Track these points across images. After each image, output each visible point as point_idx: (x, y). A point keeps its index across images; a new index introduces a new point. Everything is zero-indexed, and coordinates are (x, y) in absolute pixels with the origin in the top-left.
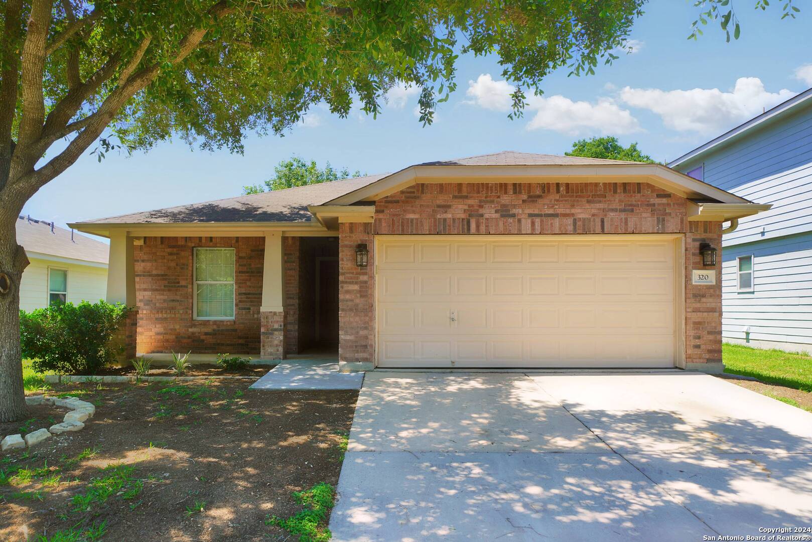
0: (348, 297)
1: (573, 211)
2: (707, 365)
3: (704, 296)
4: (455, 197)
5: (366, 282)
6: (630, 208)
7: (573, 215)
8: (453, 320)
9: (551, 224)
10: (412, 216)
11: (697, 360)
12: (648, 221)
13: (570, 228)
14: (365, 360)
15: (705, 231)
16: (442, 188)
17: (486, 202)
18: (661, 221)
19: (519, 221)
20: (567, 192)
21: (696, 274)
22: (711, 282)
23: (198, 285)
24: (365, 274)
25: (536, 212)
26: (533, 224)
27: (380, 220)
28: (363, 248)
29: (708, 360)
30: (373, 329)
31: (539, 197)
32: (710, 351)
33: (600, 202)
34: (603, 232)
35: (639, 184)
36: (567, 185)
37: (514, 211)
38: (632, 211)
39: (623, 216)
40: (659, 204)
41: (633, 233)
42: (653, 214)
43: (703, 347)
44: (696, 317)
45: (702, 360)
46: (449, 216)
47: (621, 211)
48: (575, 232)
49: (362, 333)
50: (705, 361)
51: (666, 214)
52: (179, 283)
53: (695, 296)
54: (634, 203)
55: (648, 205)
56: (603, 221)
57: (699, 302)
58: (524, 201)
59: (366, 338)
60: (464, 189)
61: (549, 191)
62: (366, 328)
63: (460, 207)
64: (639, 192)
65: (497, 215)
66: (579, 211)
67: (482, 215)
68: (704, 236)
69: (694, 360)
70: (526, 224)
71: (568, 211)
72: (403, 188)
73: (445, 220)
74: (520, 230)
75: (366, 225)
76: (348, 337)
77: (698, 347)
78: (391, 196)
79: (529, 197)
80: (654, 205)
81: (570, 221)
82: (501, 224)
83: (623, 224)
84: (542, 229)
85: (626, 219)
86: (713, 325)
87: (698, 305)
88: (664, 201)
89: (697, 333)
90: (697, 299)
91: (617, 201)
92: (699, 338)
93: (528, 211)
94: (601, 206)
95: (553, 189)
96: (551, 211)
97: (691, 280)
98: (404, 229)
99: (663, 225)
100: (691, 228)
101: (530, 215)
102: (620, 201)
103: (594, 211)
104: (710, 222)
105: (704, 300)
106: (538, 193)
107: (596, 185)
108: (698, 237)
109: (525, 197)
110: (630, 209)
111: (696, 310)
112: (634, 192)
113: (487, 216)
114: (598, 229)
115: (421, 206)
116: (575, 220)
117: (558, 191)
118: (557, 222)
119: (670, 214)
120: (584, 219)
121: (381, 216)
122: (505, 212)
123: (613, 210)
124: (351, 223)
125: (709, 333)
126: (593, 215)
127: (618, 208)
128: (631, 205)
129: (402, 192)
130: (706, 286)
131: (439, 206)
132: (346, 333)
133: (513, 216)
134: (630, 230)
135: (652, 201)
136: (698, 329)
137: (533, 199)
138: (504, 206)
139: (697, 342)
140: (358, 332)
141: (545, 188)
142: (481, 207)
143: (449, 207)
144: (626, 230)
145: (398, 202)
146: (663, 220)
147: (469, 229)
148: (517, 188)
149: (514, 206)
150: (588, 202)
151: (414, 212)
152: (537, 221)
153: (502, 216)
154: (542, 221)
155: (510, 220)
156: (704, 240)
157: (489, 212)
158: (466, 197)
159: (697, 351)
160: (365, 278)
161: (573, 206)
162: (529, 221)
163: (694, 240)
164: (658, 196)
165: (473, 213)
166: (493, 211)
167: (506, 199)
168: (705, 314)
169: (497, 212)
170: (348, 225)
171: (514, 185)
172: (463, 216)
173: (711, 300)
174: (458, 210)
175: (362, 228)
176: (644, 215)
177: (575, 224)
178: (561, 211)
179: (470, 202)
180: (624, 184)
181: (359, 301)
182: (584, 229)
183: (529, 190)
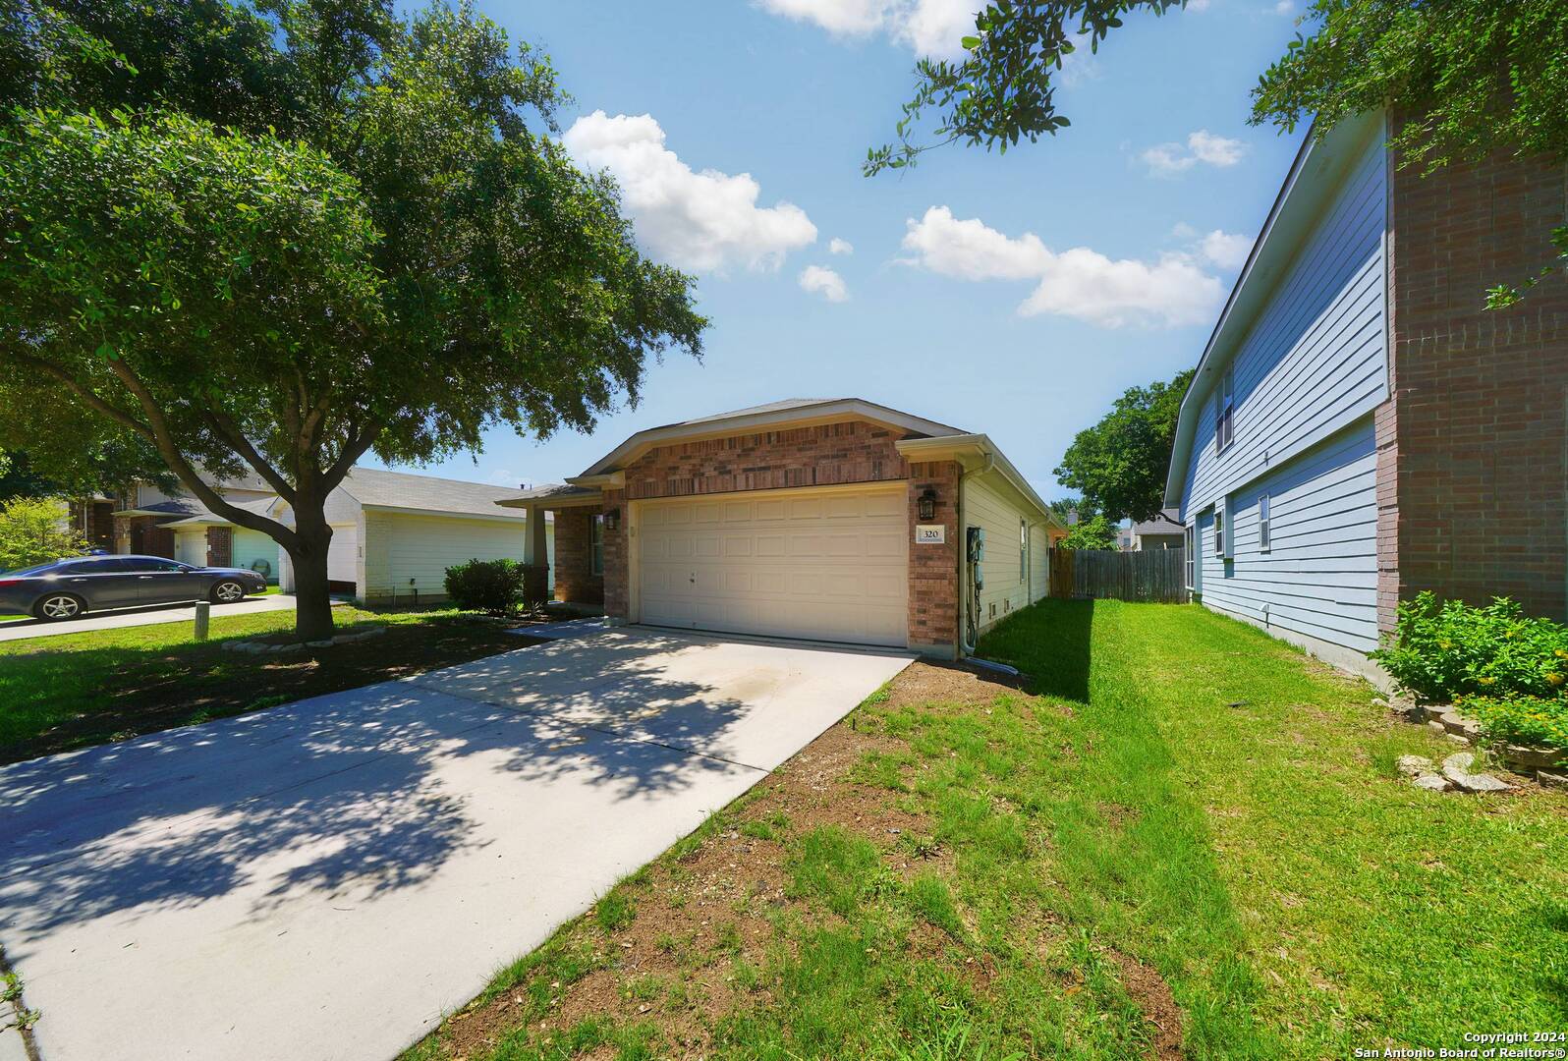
0: (608, 558)
1: (784, 462)
2: (934, 647)
3: (931, 559)
4: (681, 458)
5: (620, 544)
6: (844, 452)
7: (784, 465)
8: (693, 581)
9: (764, 478)
10: (650, 480)
11: (922, 640)
12: (864, 467)
13: (782, 481)
14: (620, 616)
15: (931, 476)
16: (671, 450)
17: (706, 460)
18: (878, 466)
19: (735, 477)
20: (778, 442)
21: (923, 529)
22: (940, 540)
23: (596, 547)
24: (619, 536)
25: (751, 466)
26: (747, 478)
27: (629, 485)
28: (616, 514)
29: (936, 641)
30: (627, 587)
31: (753, 449)
32: (938, 630)
33: (811, 449)
34: (814, 484)
35: (852, 423)
36: (778, 433)
37: (729, 467)
38: (845, 455)
39: (836, 462)
40: (875, 446)
41: (847, 483)
42: (868, 458)
43: (929, 623)
44: (922, 585)
45: (928, 641)
46: (677, 477)
47: (833, 457)
48: (787, 487)
49: (619, 590)
50: (932, 642)
51: (883, 457)
52: (581, 544)
53: (919, 558)
54: (847, 447)
55: (862, 448)
56: (814, 471)
57: (925, 565)
58: (739, 456)
59: (621, 595)
60: (689, 449)
61: (761, 442)
62: (620, 587)
63: (686, 467)
64: (852, 433)
65: (716, 473)
66: (789, 461)
67: (703, 474)
68: (930, 481)
69: (919, 640)
70: (741, 483)
71: (778, 463)
72: (643, 454)
73: (675, 481)
74: (735, 487)
75: (619, 491)
76: (610, 595)
77: (923, 623)
78: (636, 462)
79: (744, 450)
80: (869, 446)
81: (781, 473)
82: (719, 481)
83: (836, 473)
84: (755, 484)
85: (839, 467)
86: (942, 595)
87: (924, 570)
88: (880, 440)
89: (922, 606)
90: (923, 563)
91: (829, 445)
92: (924, 612)
93: (742, 466)
94: (812, 453)
95: (765, 440)
96: (763, 465)
97: (914, 538)
98: (645, 492)
99: (880, 470)
100: (913, 472)
101: (745, 470)
102: (833, 446)
103: (805, 460)
104: (937, 462)
105: (930, 563)
106: (751, 445)
107: (807, 429)
108: (923, 483)
109: (739, 451)
110: (843, 454)
111: (920, 577)
112: (847, 434)
113: (707, 474)
114: (810, 481)
115: (657, 469)
116: (786, 471)
117: (769, 442)
118: (769, 475)
119: (888, 456)
120: (795, 470)
121: (630, 482)
122: (723, 470)
123: (824, 457)
124: (610, 491)
125: (938, 606)
126: (805, 465)
127: (830, 453)
128: (845, 450)
129: (643, 458)
130: (933, 545)
131: (670, 469)
132: (608, 592)
133: (729, 472)
134: (843, 479)
135: (867, 442)
136: (923, 600)
137: (746, 452)
138: (721, 462)
139: (923, 617)
140: (615, 591)
141: (758, 439)
142: (702, 465)
143: (677, 468)
144: (839, 478)
145: (640, 467)
146: (880, 464)
147: (693, 490)
148: (732, 442)
149: (730, 462)
150: (799, 450)
151: (651, 476)
152: (751, 475)
153: (720, 473)
154: (755, 476)
155: (727, 477)
156: (929, 486)
157: (709, 471)
158: (690, 457)
159: (922, 629)
160: (619, 540)
161: (784, 456)
162: (744, 476)
163: (918, 487)
164: (874, 436)
165: (696, 473)
166: (712, 469)
167: (722, 455)
168: (931, 581)
169: (715, 469)
170: (608, 492)
171: (730, 439)
172: (688, 477)
173: (939, 563)
174: (683, 473)
175: (617, 495)
176: (859, 460)
177: (786, 477)
178: (772, 463)
179: (693, 461)
180: (837, 426)
181: (616, 561)
182: (794, 481)
183: (743, 443)
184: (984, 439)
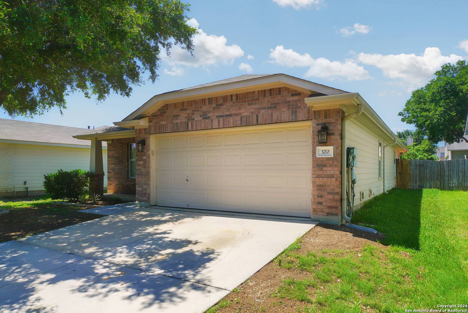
0: (139, 168)
1: (240, 111)
2: (327, 217)
3: (325, 166)
4: (181, 110)
5: (145, 160)
6: (274, 105)
7: (240, 114)
8: (188, 180)
9: (229, 121)
10: (163, 123)
11: (320, 213)
12: (286, 113)
13: (239, 123)
14: (145, 201)
15: (326, 117)
16: (175, 105)
17: (195, 111)
18: (294, 113)
19: (212, 120)
20: (237, 100)
21: (320, 149)
22: (331, 155)
23: (131, 162)
24: (145, 155)
25: (221, 114)
26: (219, 122)
27: (151, 126)
28: (143, 143)
29: (328, 214)
30: (149, 184)
31: (222, 104)
32: (330, 207)
33: (256, 104)
34: (257, 124)
35: (279, 88)
36: (237, 95)
37: (209, 115)
38: (275, 107)
39: (270, 111)
40: (293, 101)
41: (276, 123)
42: (289, 109)
43: (324, 203)
44: (320, 181)
45: (323, 214)
46: (179, 121)
47: (269, 108)
48: (241, 126)
49: (145, 187)
50: (326, 214)
51: (297, 107)
52: (123, 160)
53: (318, 166)
54: (277, 102)
55: (285, 102)
56: (257, 117)
57: (321, 170)
58: (214, 108)
59: (146, 189)
60: (185, 104)
61: (227, 100)
62: (146, 184)
63: (184, 115)
64: (280, 94)
65: (201, 118)
66: (244, 111)
67: (193, 119)
68: (325, 121)
69: (318, 213)
70: (215, 122)
71: (237, 112)
72: (159, 108)
73: (177, 123)
74: (212, 126)
75: (145, 129)
76: (140, 189)
77: (320, 203)
78: (155, 113)
79: (217, 105)
80: (289, 102)
81: (238, 118)
82: (203, 123)
83: (270, 117)
84: (224, 125)
85: (272, 114)
86: (332, 187)
87: (321, 173)
88: (296, 98)
89: (319, 193)
90: (320, 168)
91: (266, 101)
92: (321, 197)
93: (216, 114)
94: (256, 106)
95: (229, 99)
96: (228, 113)
97: (315, 154)
98: (160, 130)
99: (296, 115)
100: (315, 116)
101: (218, 117)
102: (268, 102)
103: (252, 110)
104: (329, 110)
105: (325, 168)
106: (221, 102)
107: (254, 92)
108: (320, 122)
109: (214, 106)
110: (274, 107)
111: (318, 176)
112: (277, 95)
113: (196, 119)
114: (255, 122)
115: (167, 117)
116: (241, 117)
117: (232, 100)
118: (231, 120)
119: (300, 107)
120: (247, 116)
121: (151, 124)
122: (205, 117)
123: (263, 108)
124: (140, 129)
125: (329, 193)
126: (252, 113)
127: (267, 106)
128: (275, 104)
129: (159, 110)
130: (327, 158)
131: (174, 116)
132: (139, 187)
133: (209, 118)
134: (274, 121)
135: (288, 99)
136: (320, 190)
137: (219, 106)
138: (204, 112)
139: (320, 200)
140: (142, 187)
141: (225, 98)
142: (193, 114)
143: (179, 116)
144: (272, 120)
145: (157, 116)
146: (296, 112)
147: (188, 128)
148: (210, 100)
149: (209, 112)
150: (249, 104)
151: (164, 121)
152: (221, 119)
153: (204, 118)
154: (223, 120)
155: (207, 121)
156: (325, 124)
157: (197, 117)
158: (186, 109)
159: (320, 207)
160: (145, 158)
161: (240, 108)
162: (217, 120)
163: (318, 124)
164: (292, 95)
165: (189, 118)
166: (199, 116)
167: (205, 108)
168: (325, 179)
169: (200, 116)
170: (138, 130)
171: (209, 99)
172: (185, 120)
173: (330, 168)
174: (183, 117)
175: (143, 131)
176: (283, 110)
177: (241, 120)
178: (233, 112)
179: (188, 112)
180: (270, 90)
181: (143, 170)
182: (246, 123)
183: (217, 101)
184: (358, 95)
